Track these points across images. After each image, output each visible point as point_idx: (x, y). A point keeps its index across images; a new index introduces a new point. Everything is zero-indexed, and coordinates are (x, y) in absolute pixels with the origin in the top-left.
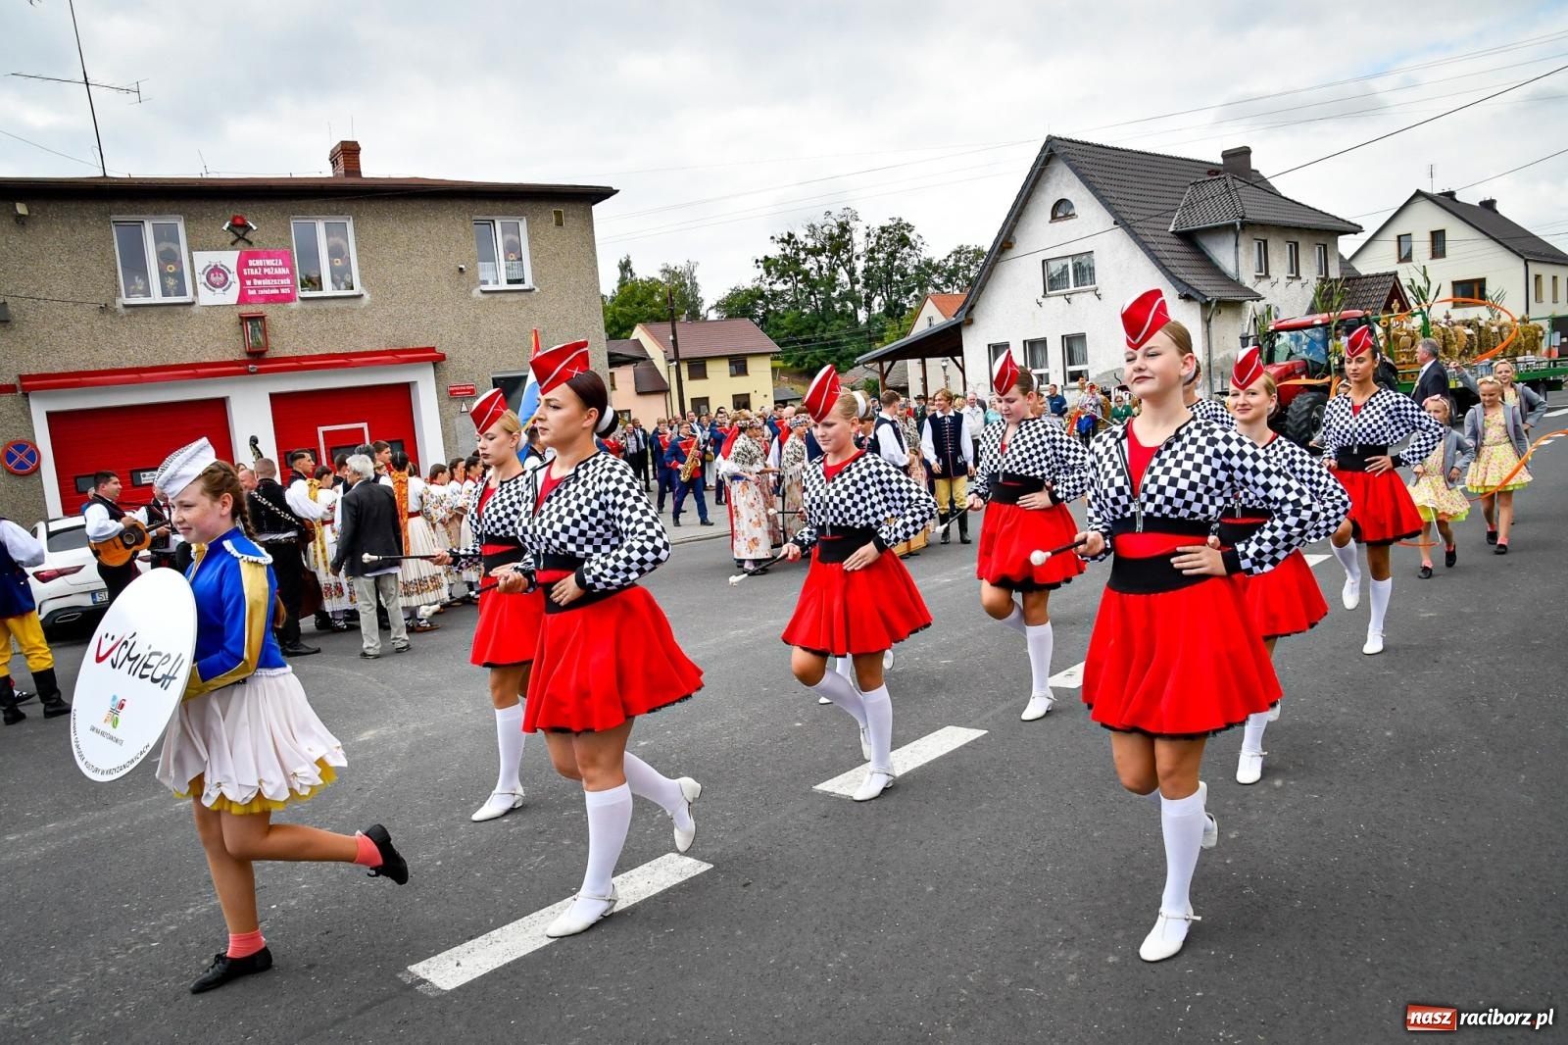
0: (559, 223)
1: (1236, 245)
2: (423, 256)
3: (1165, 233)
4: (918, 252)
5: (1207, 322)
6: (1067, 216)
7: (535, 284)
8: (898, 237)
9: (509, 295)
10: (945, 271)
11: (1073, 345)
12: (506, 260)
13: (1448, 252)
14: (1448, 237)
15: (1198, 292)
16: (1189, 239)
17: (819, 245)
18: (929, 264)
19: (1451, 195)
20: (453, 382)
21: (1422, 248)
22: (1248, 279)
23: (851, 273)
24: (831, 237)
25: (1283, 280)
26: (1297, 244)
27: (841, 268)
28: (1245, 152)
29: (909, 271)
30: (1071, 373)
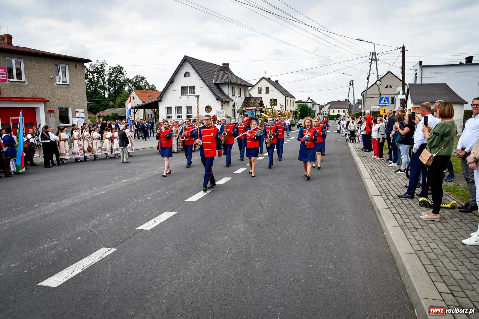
0: (76, 68)
1: (228, 88)
2: (42, 73)
3: (212, 83)
4: (124, 76)
5: (222, 106)
6: (188, 76)
7: (70, 83)
8: (118, 70)
9: (63, 86)
10: (132, 82)
11: (189, 109)
12: (62, 76)
13: (269, 93)
14: (270, 89)
15: (221, 98)
16: (218, 85)
17: (94, 71)
18: (128, 80)
19: (269, 78)
20: (49, 108)
21: (264, 90)
22: (230, 96)
23: (103, 80)
24: (98, 69)
25: (238, 97)
26: (240, 88)
27: (100, 78)
28: (228, 64)
29: (122, 81)
30: (188, 116)
